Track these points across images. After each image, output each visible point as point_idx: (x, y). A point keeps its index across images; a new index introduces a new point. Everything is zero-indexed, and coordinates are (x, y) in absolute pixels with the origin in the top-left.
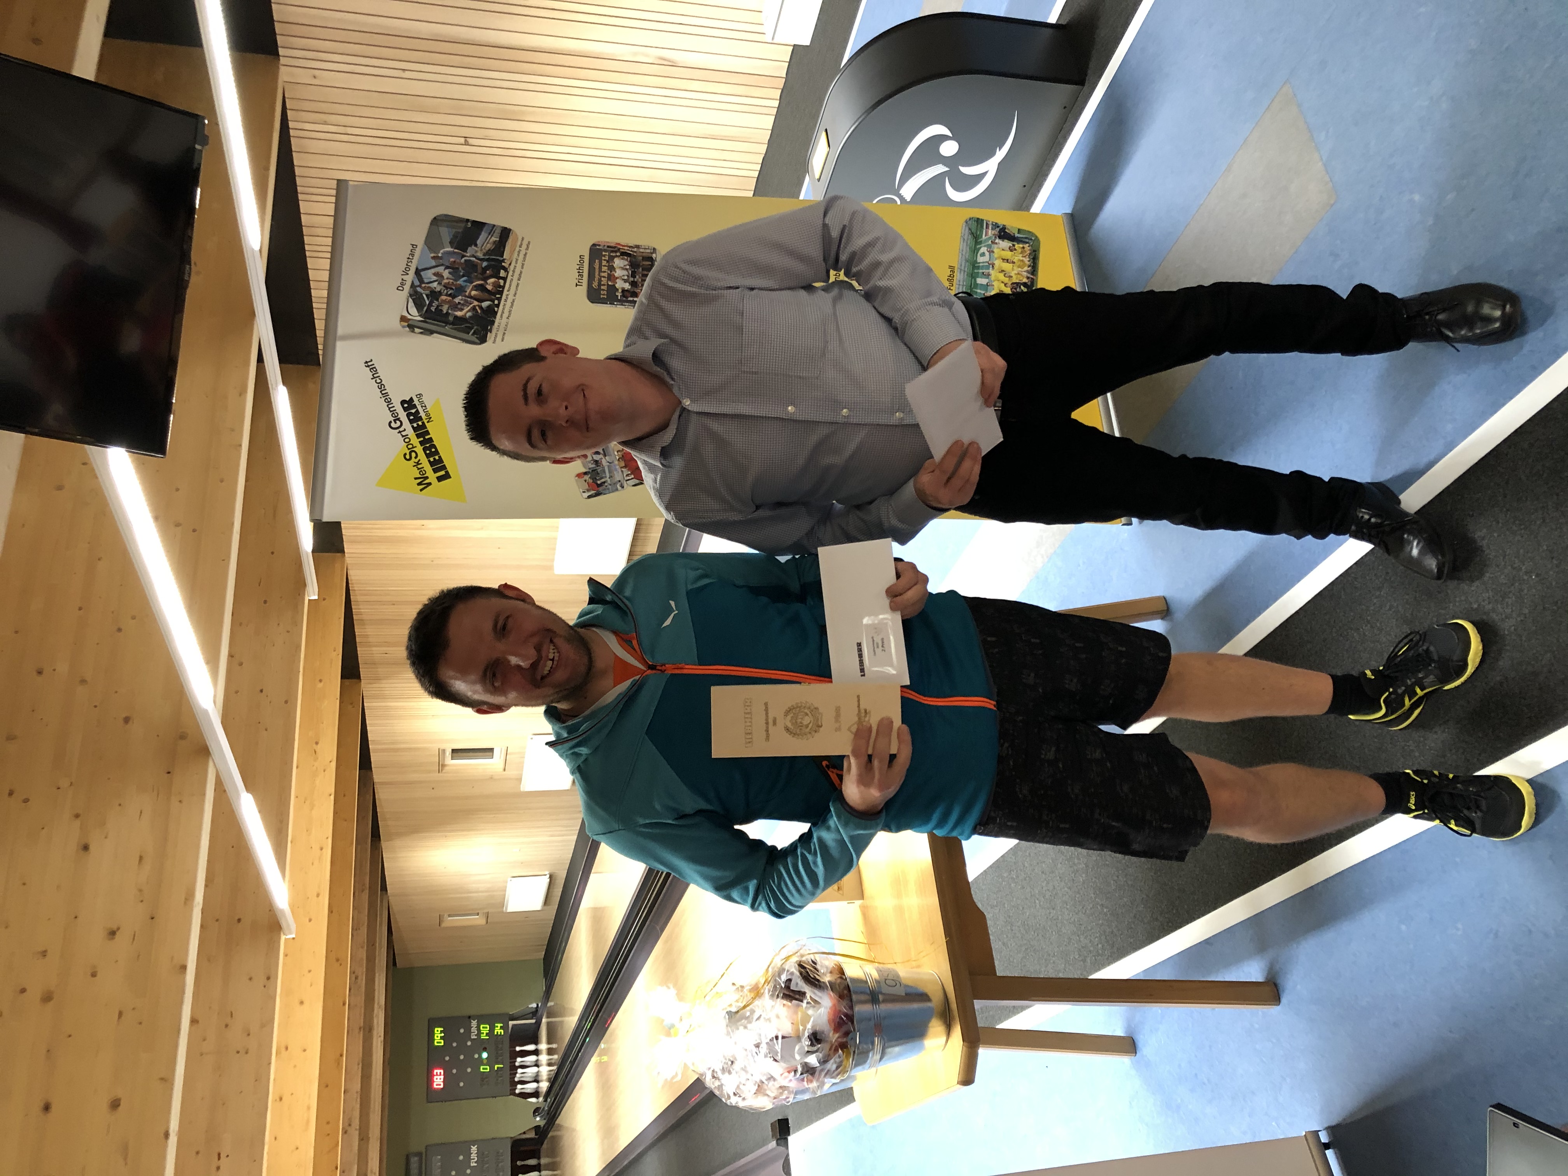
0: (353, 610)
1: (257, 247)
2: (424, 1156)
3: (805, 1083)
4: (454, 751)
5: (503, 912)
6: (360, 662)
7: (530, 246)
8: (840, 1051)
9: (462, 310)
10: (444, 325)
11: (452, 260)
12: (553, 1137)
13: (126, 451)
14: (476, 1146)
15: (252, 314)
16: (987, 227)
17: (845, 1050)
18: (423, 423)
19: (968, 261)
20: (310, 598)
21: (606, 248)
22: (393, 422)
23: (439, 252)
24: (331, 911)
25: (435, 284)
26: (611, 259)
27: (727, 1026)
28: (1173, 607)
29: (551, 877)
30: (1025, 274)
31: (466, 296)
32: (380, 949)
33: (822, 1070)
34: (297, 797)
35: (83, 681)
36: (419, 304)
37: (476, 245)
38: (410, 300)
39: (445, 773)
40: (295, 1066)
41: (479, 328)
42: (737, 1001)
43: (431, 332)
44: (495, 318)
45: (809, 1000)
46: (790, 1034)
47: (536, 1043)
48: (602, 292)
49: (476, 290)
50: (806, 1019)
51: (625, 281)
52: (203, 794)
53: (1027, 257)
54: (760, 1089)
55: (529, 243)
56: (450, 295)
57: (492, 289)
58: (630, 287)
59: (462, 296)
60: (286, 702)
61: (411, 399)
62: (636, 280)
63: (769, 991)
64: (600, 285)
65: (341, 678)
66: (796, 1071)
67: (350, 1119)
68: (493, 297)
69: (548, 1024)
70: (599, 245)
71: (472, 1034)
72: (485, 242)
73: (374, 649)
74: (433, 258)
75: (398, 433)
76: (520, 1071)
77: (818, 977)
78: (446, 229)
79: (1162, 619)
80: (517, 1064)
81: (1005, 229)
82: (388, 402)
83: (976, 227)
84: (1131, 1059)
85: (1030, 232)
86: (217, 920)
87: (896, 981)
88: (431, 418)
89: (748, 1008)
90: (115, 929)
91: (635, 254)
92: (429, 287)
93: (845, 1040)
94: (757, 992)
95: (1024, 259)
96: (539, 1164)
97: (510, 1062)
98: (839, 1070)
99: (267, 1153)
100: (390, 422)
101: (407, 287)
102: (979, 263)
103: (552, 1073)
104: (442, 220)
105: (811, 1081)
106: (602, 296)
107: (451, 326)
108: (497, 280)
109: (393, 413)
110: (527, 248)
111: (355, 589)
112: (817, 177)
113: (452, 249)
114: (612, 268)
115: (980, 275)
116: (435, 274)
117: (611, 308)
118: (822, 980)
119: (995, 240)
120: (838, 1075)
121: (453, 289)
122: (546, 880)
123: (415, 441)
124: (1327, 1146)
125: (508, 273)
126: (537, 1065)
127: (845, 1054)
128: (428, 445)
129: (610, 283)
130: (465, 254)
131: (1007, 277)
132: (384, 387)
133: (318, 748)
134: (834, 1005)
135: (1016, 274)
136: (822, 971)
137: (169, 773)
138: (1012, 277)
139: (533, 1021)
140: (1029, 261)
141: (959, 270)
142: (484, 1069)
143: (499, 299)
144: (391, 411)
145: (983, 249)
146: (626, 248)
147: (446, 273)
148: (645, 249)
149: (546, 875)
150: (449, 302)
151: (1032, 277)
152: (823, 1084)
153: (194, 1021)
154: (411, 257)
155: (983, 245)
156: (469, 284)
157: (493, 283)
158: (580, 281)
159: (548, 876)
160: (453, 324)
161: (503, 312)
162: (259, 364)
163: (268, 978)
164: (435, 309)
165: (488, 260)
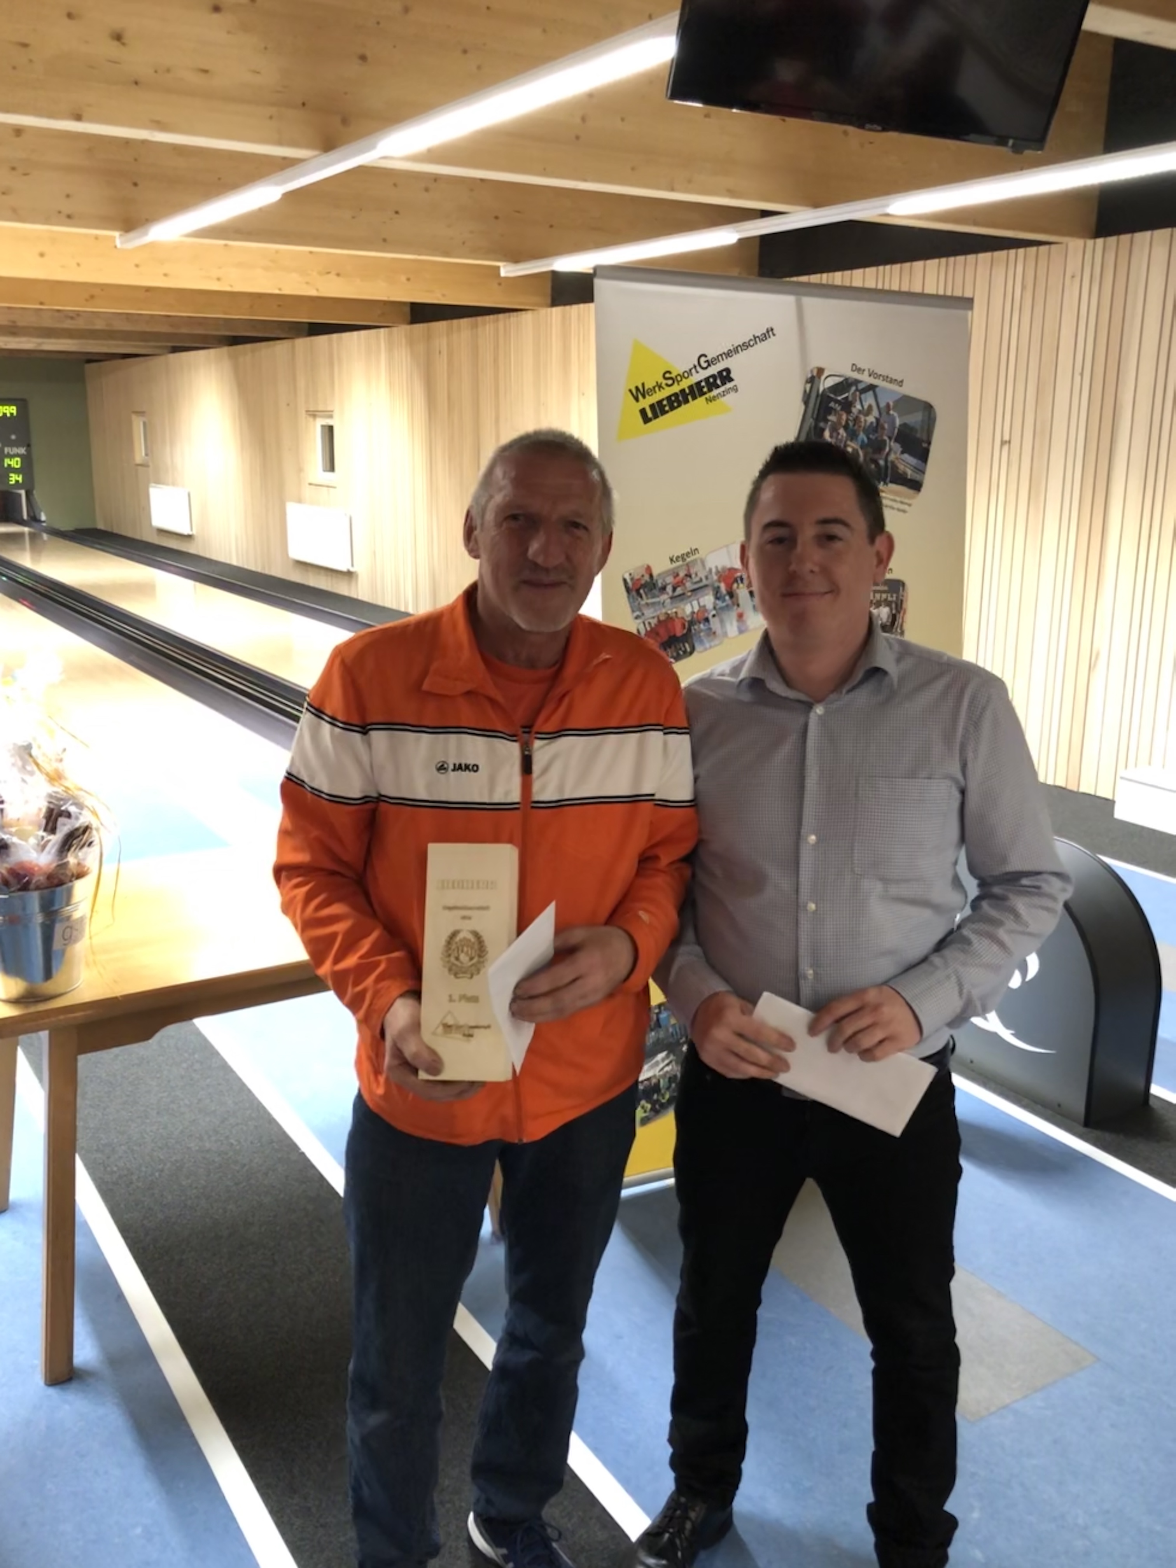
0: (488, 317)
1: (891, 210)
4: (331, 429)
5: (149, 482)
6: (430, 324)
7: (902, 514)
10: (815, 416)
13: (672, 60)
15: (816, 204)
20: (501, 268)
21: (901, 597)
22: (706, 359)
23: (894, 411)
24: (148, 289)
26: (888, 604)
27: (14, 744)
29: (189, 537)
32: (107, 345)
35: (406, 10)
36: (837, 388)
37: (902, 453)
38: (841, 379)
39: (306, 418)
42: (44, 755)
43: (806, 402)
45: (45, 839)
50: (22, 835)
52: (280, 143)
55: (906, 512)
60: (385, 240)
63: (56, 792)
65: (411, 303)
69: (21, 535)
70: (903, 590)
71: (10, 450)
72: (906, 463)
73: (445, 338)
74: (888, 405)
75: (694, 365)
77: (73, 849)
78: (920, 420)
82: (728, 354)
86: (136, 160)
87: (70, 939)
88: (711, 402)
89: (35, 768)
90: (124, 41)
94: (55, 777)
100: (706, 356)
101: (855, 375)
104: (929, 415)
107: (813, 424)
109: (716, 359)
110: (899, 510)
111: (512, 319)
118: (70, 853)
122: (186, 531)
123: (685, 384)
128: (680, 398)
132: (745, 349)
133: (333, 276)
134: (40, 868)
136: (80, 854)
137: (304, 105)
139: (25, 517)
144: (718, 357)
146: (900, 621)
149: (192, 529)
153: (18, 131)
154: (890, 380)
159: (190, 533)
162: (759, 213)
163: (69, 217)
164: (832, 408)
165: (886, 466)
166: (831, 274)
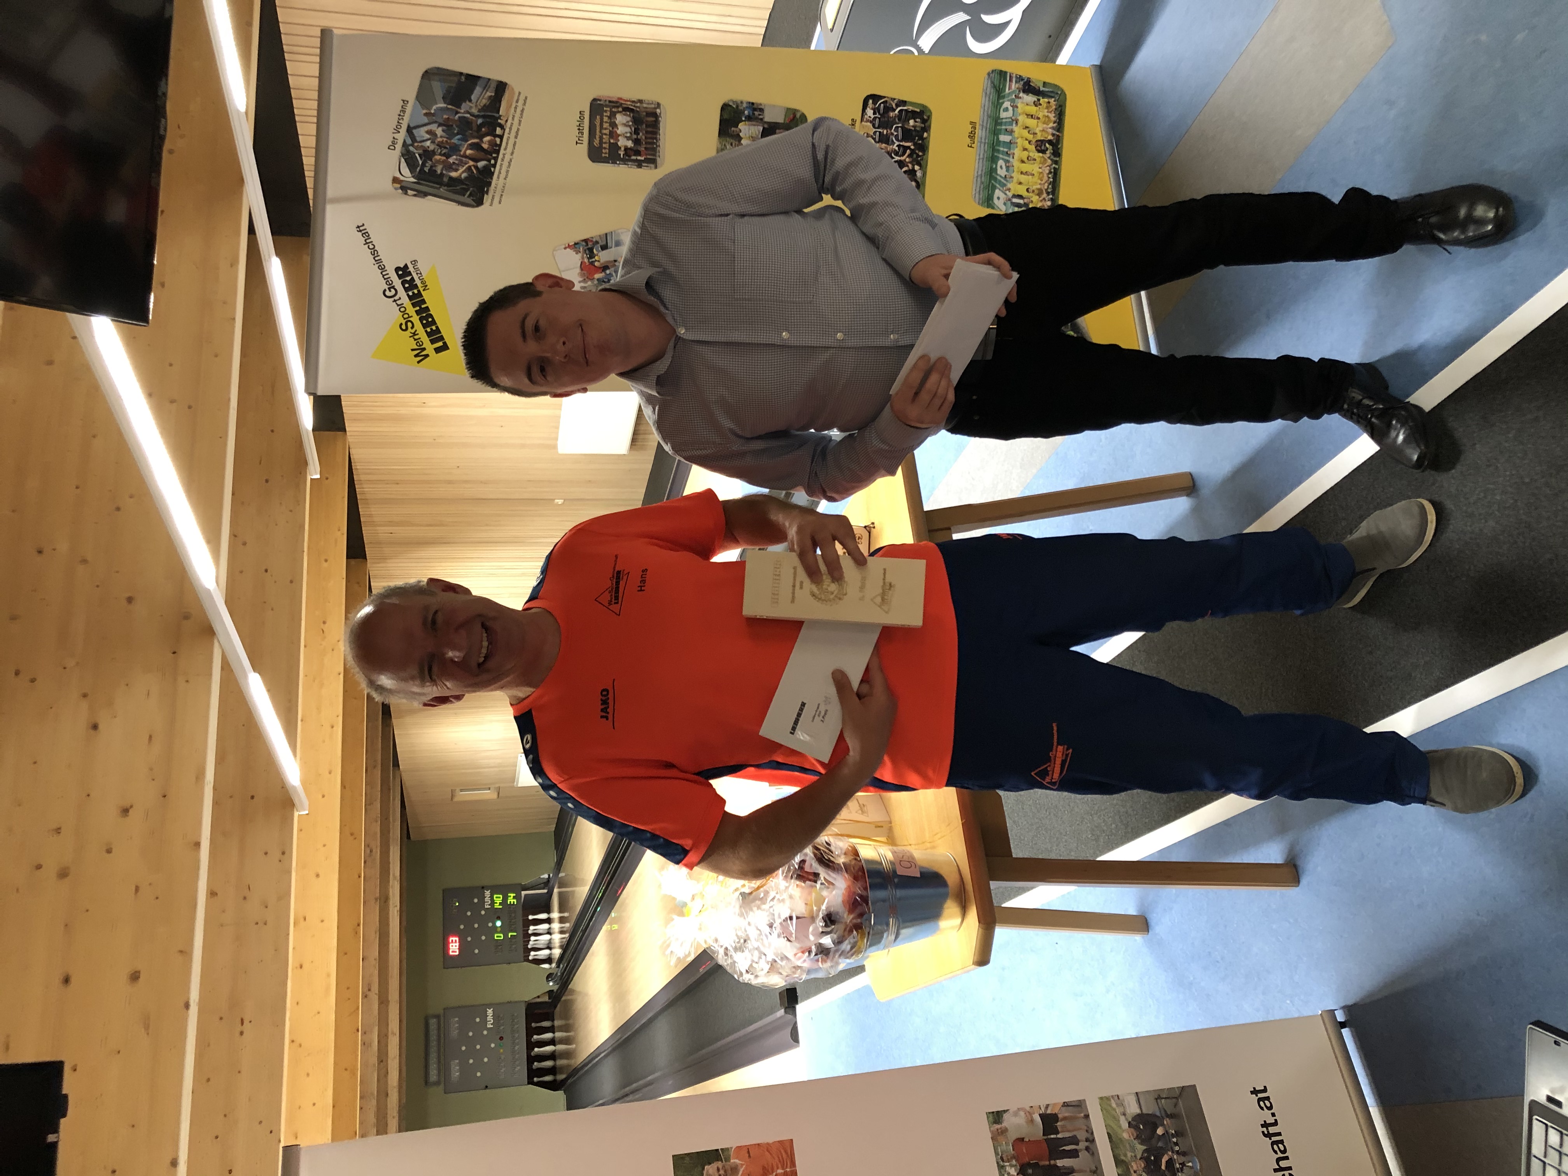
0: (357, 490)
1: (242, 108)
2: (442, 1018)
3: (820, 963)
5: (513, 787)
6: (365, 542)
7: (528, 101)
8: (855, 932)
9: (456, 170)
10: (438, 186)
11: (445, 116)
12: (565, 1001)
13: (112, 320)
14: (492, 1009)
15: (241, 181)
16: (1011, 80)
17: (860, 931)
18: (419, 291)
19: (990, 117)
20: (312, 477)
21: (607, 103)
22: (387, 290)
23: (431, 108)
24: (343, 786)
25: (428, 143)
26: (613, 115)
27: (741, 907)
28: (1199, 483)
30: (1050, 131)
31: (461, 156)
32: (394, 821)
33: (836, 951)
34: (306, 676)
35: (84, 561)
36: (411, 164)
37: (470, 101)
38: (403, 160)
40: (313, 936)
41: (475, 190)
43: (425, 194)
44: (492, 179)
45: (823, 881)
46: (804, 914)
47: (549, 912)
48: (604, 151)
49: (470, 149)
50: (820, 900)
51: (628, 138)
52: (210, 675)
53: (1053, 112)
54: (773, 967)
55: (526, 98)
56: (444, 155)
57: (488, 148)
58: (633, 146)
59: (457, 156)
60: (291, 582)
61: (406, 266)
62: (639, 137)
64: (601, 142)
65: (347, 558)
66: (810, 952)
67: (369, 985)
68: (490, 157)
69: (560, 894)
70: (600, 100)
71: (486, 903)
72: (480, 97)
73: (378, 528)
74: (426, 114)
75: (393, 302)
76: (533, 938)
77: (832, 859)
78: (439, 84)
79: (1188, 495)
80: (530, 932)
81: (1030, 81)
82: (382, 269)
83: (998, 79)
84: (1143, 937)
85: (1056, 85)
86: (231, 797)
87: (911, 861)
88: (426, 286)
89: (762, 889)
90: (128, 807)
91: (638, 109)
92: (422, 146)
93: (859, 920)
95: (1049, 114)
96: (553, 1026)
97: (524, 930)
98: (854, 950)
99: (289, 1019)
100: (385, 291)
101: (399, 146)
102: (1002, 119)
103: (565, 940)
104: (434, 74)
105: (826, 962)
106: (603, 155)
107: (446, 188)
108: (493, 138)
109: (387, 280)
110: (524, 104)
111: (358, 467)
112: (830, 26)
113: (445, 105)
114: (614, 125)
115: (1003, 131)
116: (428, 132)
117: (614, 168)
118: (836, 862)
119: (1019, 94)
120: (852, 955)
121: (447, 148)
123: (411, 311)
124: (1343, 1025)
125: (504, 130)
126: (549, 932)
127: (859, 935)
128: (424, 315)
129: (612, 141)
130: (459, 110)
131: (1031, 134)
132: (377, 253)
133: (325, 627)
134: (849, 887)
135: (1040, 131)
136: (837, 853)
137: (174, 653)
138: (1036, 134)
139: (545, 891)
140: (1054, 117)
141: (981, 128)
142: (498, 936)
143: (496, 159)
144: (385, 279)
145: (1007, 104)
146: (629, 103)
147: (439, 131)
148: (648, 104)
150: (443, 162)
151: (1058, 134)
152: (838, 964)
153: (212, 894)
154: (402, 114)
155: (1006, 99)
156: (463, 143)
157: (489, 142)
158: (580, 139)
160: (448, 185)
161: (500, 173)
162: (251, 235)
163: (283, 853)
164: (429, 170)
165: (483, 117)
166: (305, 168)
